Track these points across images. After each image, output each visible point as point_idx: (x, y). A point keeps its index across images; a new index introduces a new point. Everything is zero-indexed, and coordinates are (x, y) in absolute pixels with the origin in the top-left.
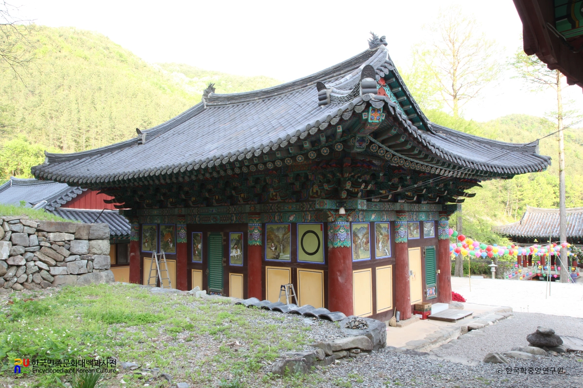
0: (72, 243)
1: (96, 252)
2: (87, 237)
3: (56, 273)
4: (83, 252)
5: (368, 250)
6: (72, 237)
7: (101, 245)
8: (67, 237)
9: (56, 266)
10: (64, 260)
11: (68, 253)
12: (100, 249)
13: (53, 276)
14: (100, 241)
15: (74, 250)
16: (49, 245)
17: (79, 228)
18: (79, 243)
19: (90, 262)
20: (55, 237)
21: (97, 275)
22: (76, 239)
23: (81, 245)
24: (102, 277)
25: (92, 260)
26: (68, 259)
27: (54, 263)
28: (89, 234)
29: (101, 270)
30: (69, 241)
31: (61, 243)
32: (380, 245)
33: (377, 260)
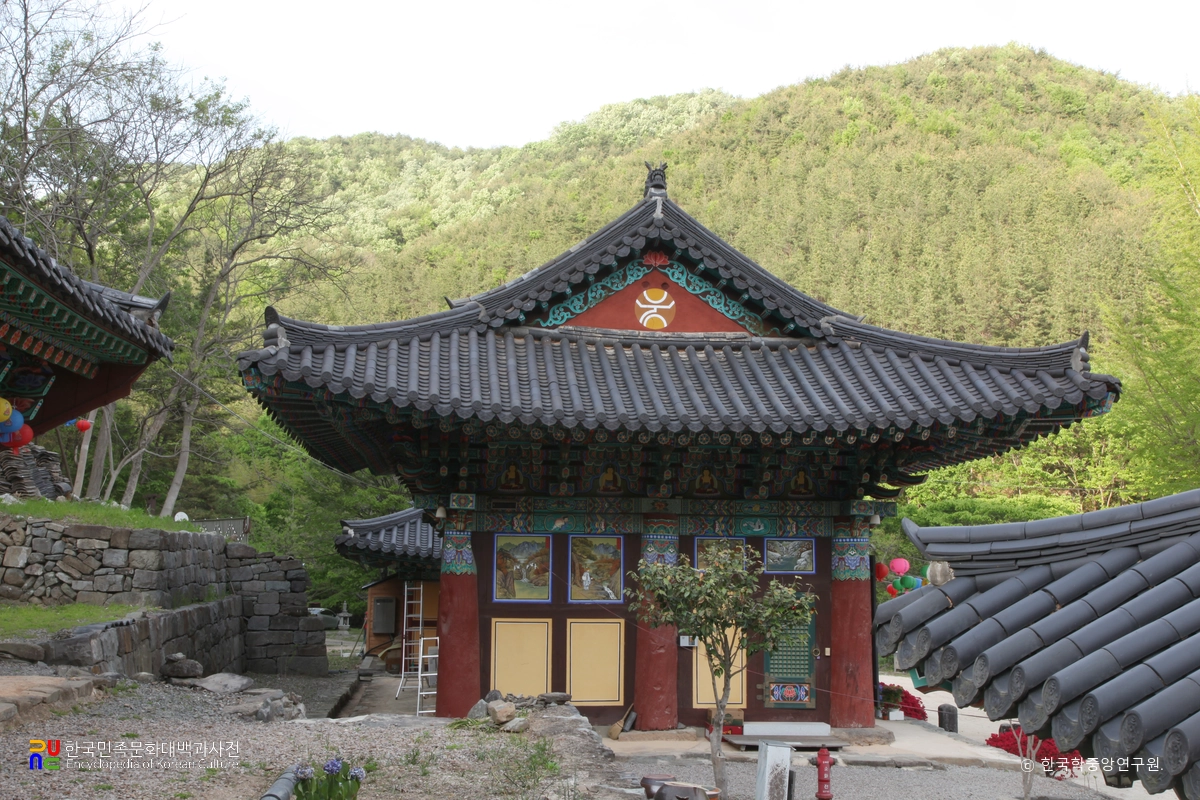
0: (105, 553)
1: (137, 565)
2: (125, 546)
3: (78, 588)
4: (118, 565)
5: (544, 585)
6: (106, 545)
7: (145, 557)
8: (97, 544)
9: (80, 579)
10: (92, 573)
11: (98, 564)
12: (143, 561)
13: (77, 591)
14: (144, 552)
15: (106, 561)
16: (73, 553)
17: (115, 534)
18: (115, 552)
19: (128, 578)
20: (82, 544)
21: (134, 595)
22: (110, 547)
23: (116, 555)
24: (140, 598)
25: (132, 576)
26: (96, 573)
27: (77, 575)
28: (128, 542)
29: (142, 590)
30: (102, 550)
31: (90, 552)
32: (584, 578)
33: (572, 605)
